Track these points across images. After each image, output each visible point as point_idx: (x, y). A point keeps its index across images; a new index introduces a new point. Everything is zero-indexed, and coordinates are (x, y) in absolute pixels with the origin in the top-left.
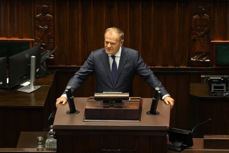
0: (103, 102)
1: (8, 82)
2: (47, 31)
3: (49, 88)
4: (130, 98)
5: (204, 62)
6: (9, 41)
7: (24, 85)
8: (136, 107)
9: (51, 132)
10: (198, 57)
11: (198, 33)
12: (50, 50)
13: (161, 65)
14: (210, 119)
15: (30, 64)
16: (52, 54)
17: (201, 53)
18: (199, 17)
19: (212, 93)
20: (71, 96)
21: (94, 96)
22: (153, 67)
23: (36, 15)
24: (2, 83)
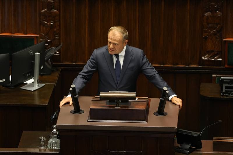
0: (109, 101)
1: (10, 79)
2: (52, 27)
3: (54, 86)
4: (136, 97)
5: (216, 61)
6: (12, 37)
7: (27, 83)
8: (142, 107)
9: (54, 131)
10: (210, 56)
11: (210, 31)
12: (55, 47)
13: (171, 64)
14: (220, 121)
15: (34, 61)
16: (58, 51)
17: (213, 51)
18: (211, 14)
19: (224, 93)
20: (76, 95)
21: (99, 95)
22: (163, 66)
23: (42, 10)
24: (4, 81)
